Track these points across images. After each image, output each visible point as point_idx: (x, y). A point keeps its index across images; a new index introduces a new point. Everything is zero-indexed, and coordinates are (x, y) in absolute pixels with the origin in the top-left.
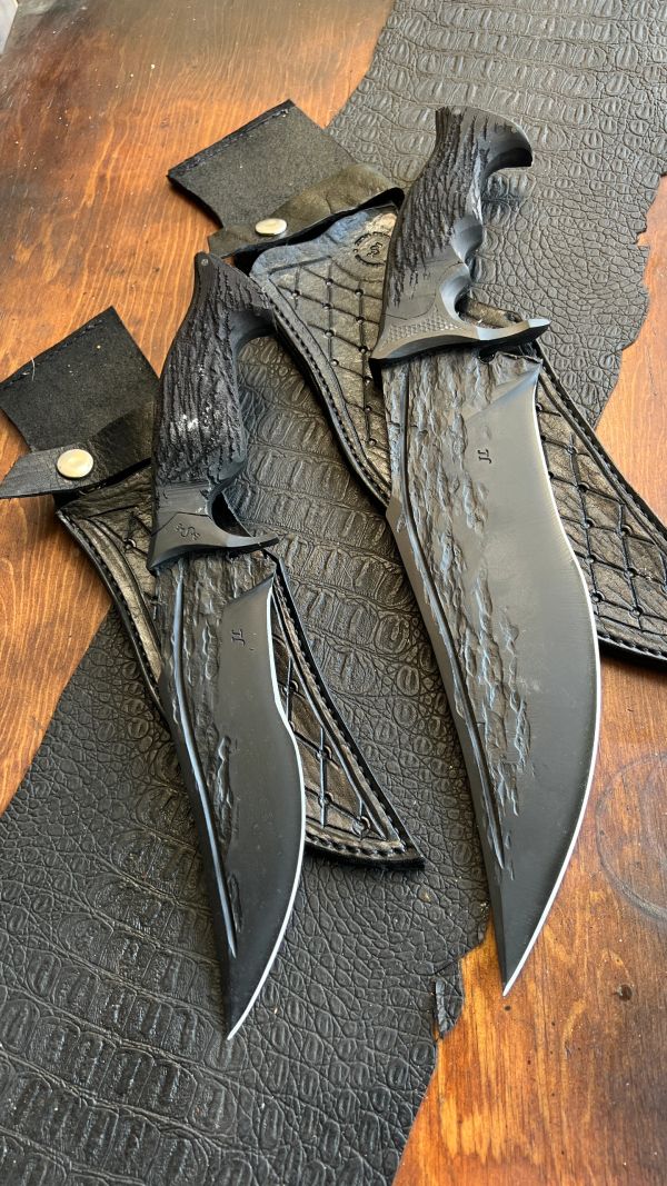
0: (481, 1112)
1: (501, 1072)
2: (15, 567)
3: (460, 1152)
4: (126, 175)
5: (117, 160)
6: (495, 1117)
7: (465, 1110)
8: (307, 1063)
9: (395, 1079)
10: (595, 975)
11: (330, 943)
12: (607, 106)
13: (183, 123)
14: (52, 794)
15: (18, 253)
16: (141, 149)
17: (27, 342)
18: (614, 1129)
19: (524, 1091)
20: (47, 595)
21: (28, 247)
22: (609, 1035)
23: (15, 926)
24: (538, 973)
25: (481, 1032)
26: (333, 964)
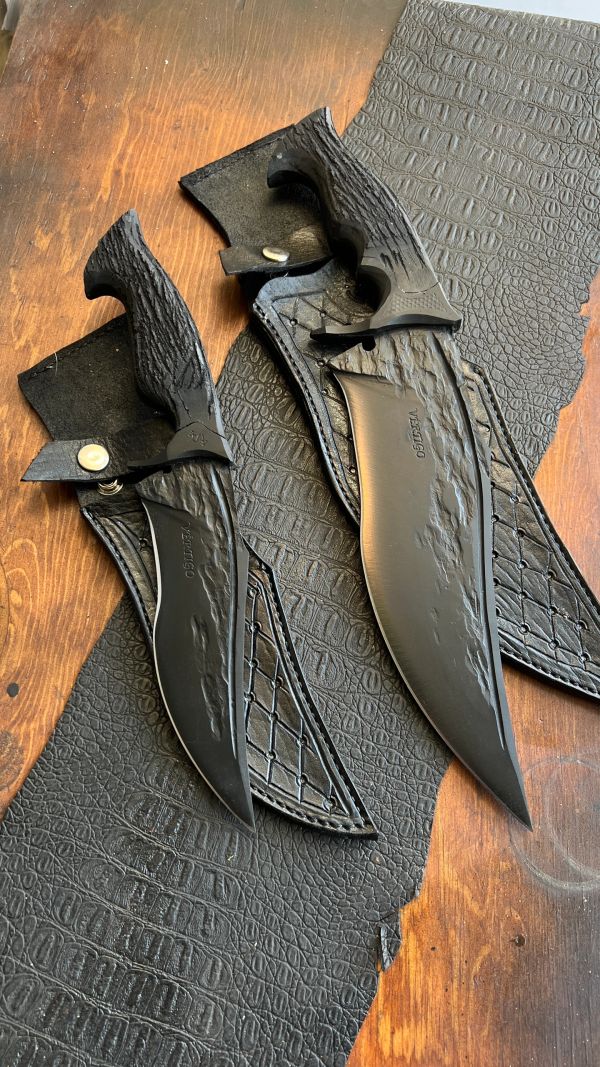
0: (409, 1026)
1: (425, 996)
2: (38, 549)
3: (392, 1055)
4: (140, 173)
5: (132, 156)
6: (419, 1031)
7: (397, 1024)
8: (279, 986)
9: (346, 1000)
10: (499, 926)
11: (300, 893)
12: (566, 178)
13: (194, 127)
14: (72, 756)
15: (38, 238)
16: (154, 148)
17: (47, 331)
18: (504, 1041)
19: (441, 1011)
20: (67, 577)
21: (47, 234)
22: (506, 972)
23: (43, 866)
24: (457, 923)
25: (412, 965)
26: (302, 909)
